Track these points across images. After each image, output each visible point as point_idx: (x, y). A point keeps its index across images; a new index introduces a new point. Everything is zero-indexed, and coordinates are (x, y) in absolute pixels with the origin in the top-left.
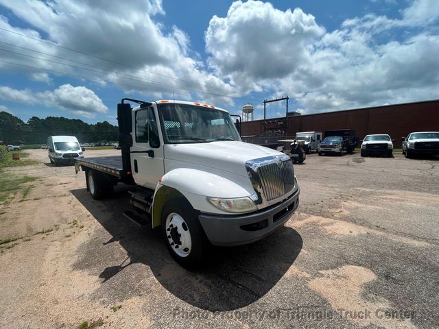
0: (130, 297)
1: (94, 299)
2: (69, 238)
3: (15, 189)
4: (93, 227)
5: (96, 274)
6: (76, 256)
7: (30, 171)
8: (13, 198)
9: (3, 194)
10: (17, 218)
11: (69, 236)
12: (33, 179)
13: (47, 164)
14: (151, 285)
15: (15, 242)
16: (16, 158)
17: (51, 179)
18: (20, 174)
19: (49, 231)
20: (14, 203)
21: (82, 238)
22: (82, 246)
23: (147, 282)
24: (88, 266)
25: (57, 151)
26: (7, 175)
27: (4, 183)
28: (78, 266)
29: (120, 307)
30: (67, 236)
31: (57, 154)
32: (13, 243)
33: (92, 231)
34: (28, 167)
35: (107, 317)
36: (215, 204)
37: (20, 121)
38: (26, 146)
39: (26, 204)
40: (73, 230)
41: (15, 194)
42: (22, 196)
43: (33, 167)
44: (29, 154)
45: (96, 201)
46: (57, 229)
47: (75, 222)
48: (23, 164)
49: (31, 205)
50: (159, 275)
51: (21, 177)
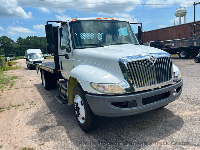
0: (49, 141)
1: (32, 139)
2: (28, 110)
3: (7, 83)
4: (41, 105)
5: (36, 128)
6: (29, 119)
7: (16, 73)
8: (6, 88)
9: (2, 85)
10: (5, 98)
11: (28, 109)
12: (16, 78)
13: (25, 69)
14: (62, 137)
15: (3, 110)
16: (10, 65)
17: (25, 78)
18: (11, 75)
19: (19, 105)
20: (6, 90)
21: (34, 110)
22: (33, 114)
23: (60, 135)
24: (33, 124)
25: (30, 60)
26: (5, 75)
27: (3, 80)
28: (29, 124)
29: (43, 144)
30: (27, 109)
31: (30, 62)
32: (2, 110)
33: (40, 107)
34: (15, 71)
35: (36, 147)
36: (95, 87)
37: (13, 41)
38: (16, 58)
39: (11, 91)
40: (30, 106)
41: (7, 85)
42: (10, 86)
43: (18, 70)
44: (17, 63)
45: (46, 91)
46: (23, 105)
47: (32, 102)
48: (13, 69)
49: (13, 91)
50: (68, 133)
51: (11, 76)
